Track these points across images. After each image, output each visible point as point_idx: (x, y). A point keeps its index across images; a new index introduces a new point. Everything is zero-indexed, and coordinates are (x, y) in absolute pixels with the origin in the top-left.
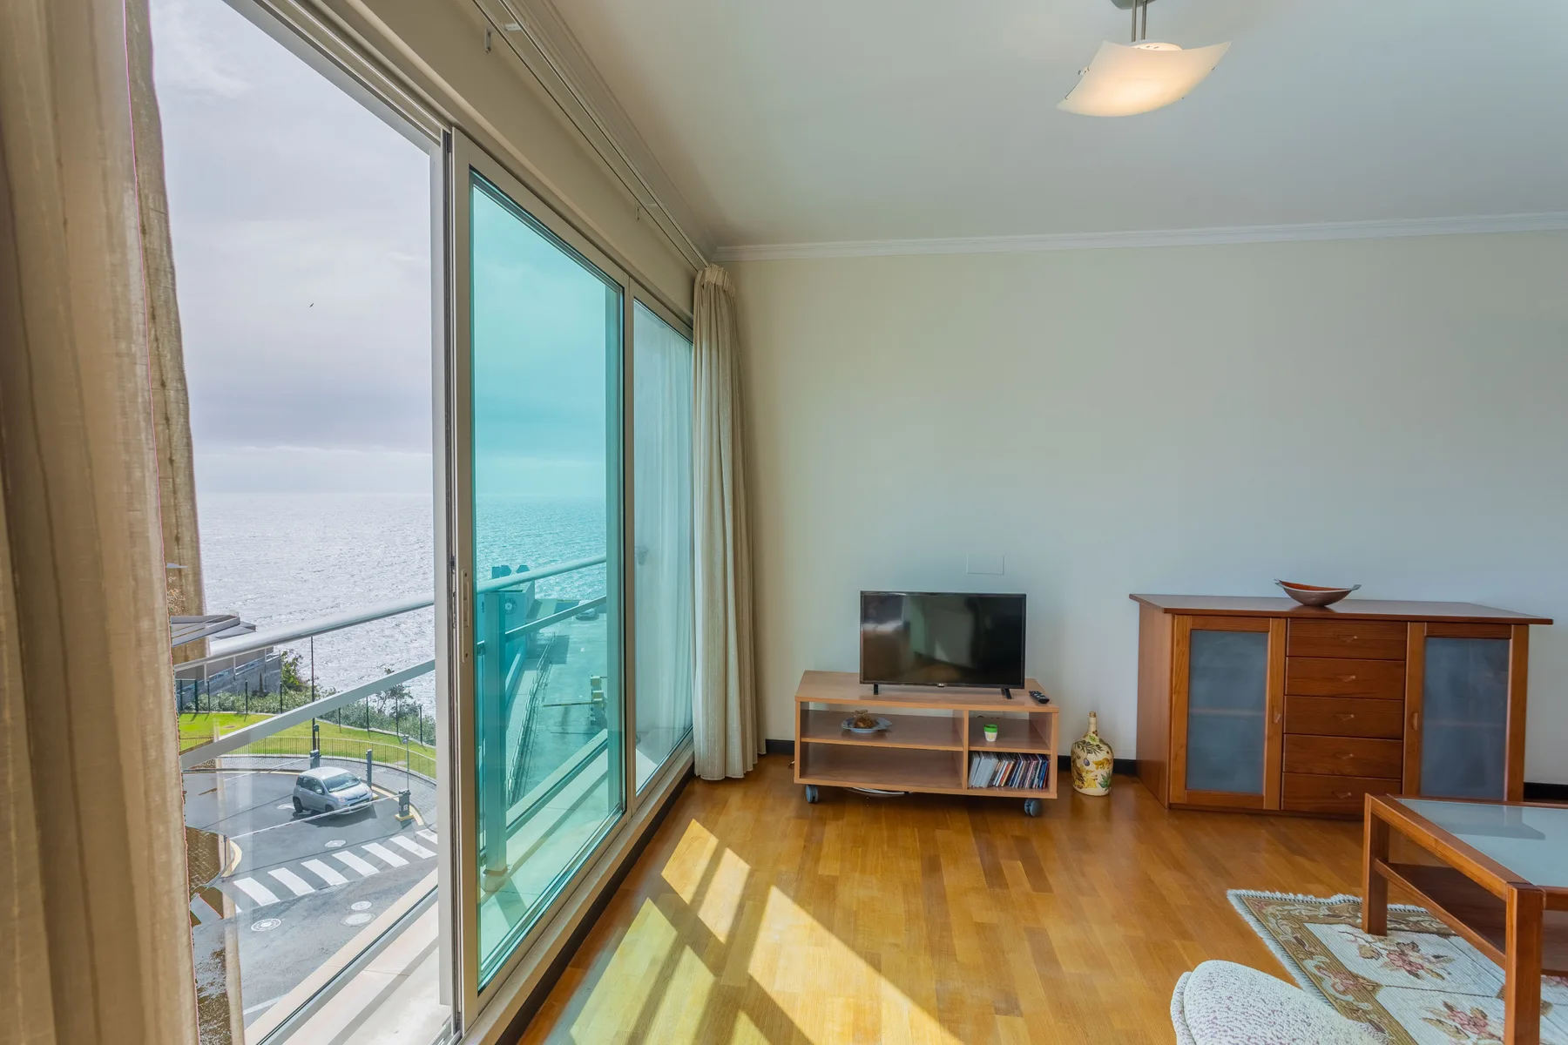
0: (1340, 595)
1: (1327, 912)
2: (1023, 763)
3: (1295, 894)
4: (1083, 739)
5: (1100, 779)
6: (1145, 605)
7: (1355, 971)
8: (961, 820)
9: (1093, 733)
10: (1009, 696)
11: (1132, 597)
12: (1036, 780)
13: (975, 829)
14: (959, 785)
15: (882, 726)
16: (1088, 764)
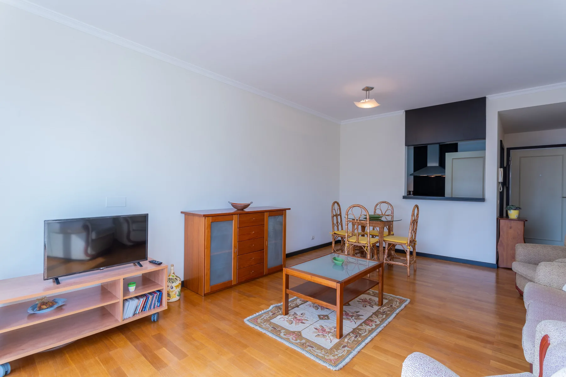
0: (247, 206)
1: (272, 314)
2: (151, 297)
3: (261, 311)
4: (169, 277)
5: (177, 293)
6: (188, 215)
7: (292, 330)
8: (120, 340)
9: (173, 273)
10: (141, 266)
11: (182, 212)
12: (157, 303)
13: (131, 341)
14: (117, 321)
15: (60, 304)
16: (172, 288)
